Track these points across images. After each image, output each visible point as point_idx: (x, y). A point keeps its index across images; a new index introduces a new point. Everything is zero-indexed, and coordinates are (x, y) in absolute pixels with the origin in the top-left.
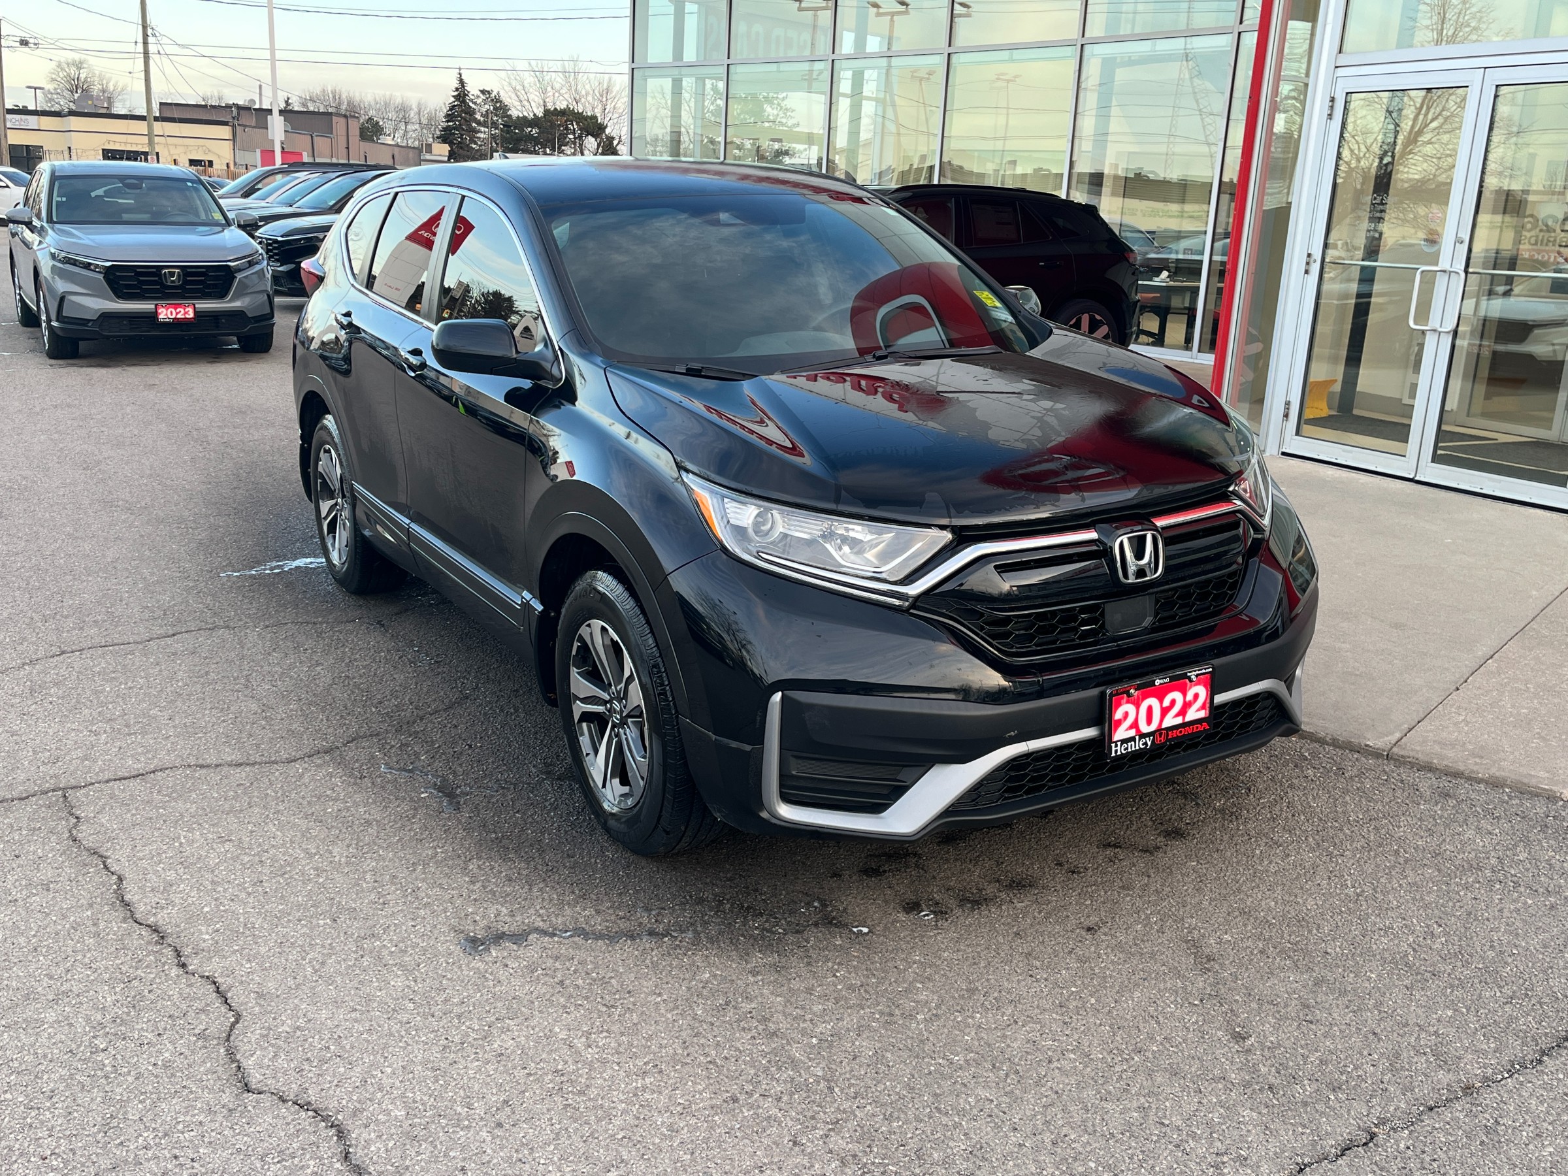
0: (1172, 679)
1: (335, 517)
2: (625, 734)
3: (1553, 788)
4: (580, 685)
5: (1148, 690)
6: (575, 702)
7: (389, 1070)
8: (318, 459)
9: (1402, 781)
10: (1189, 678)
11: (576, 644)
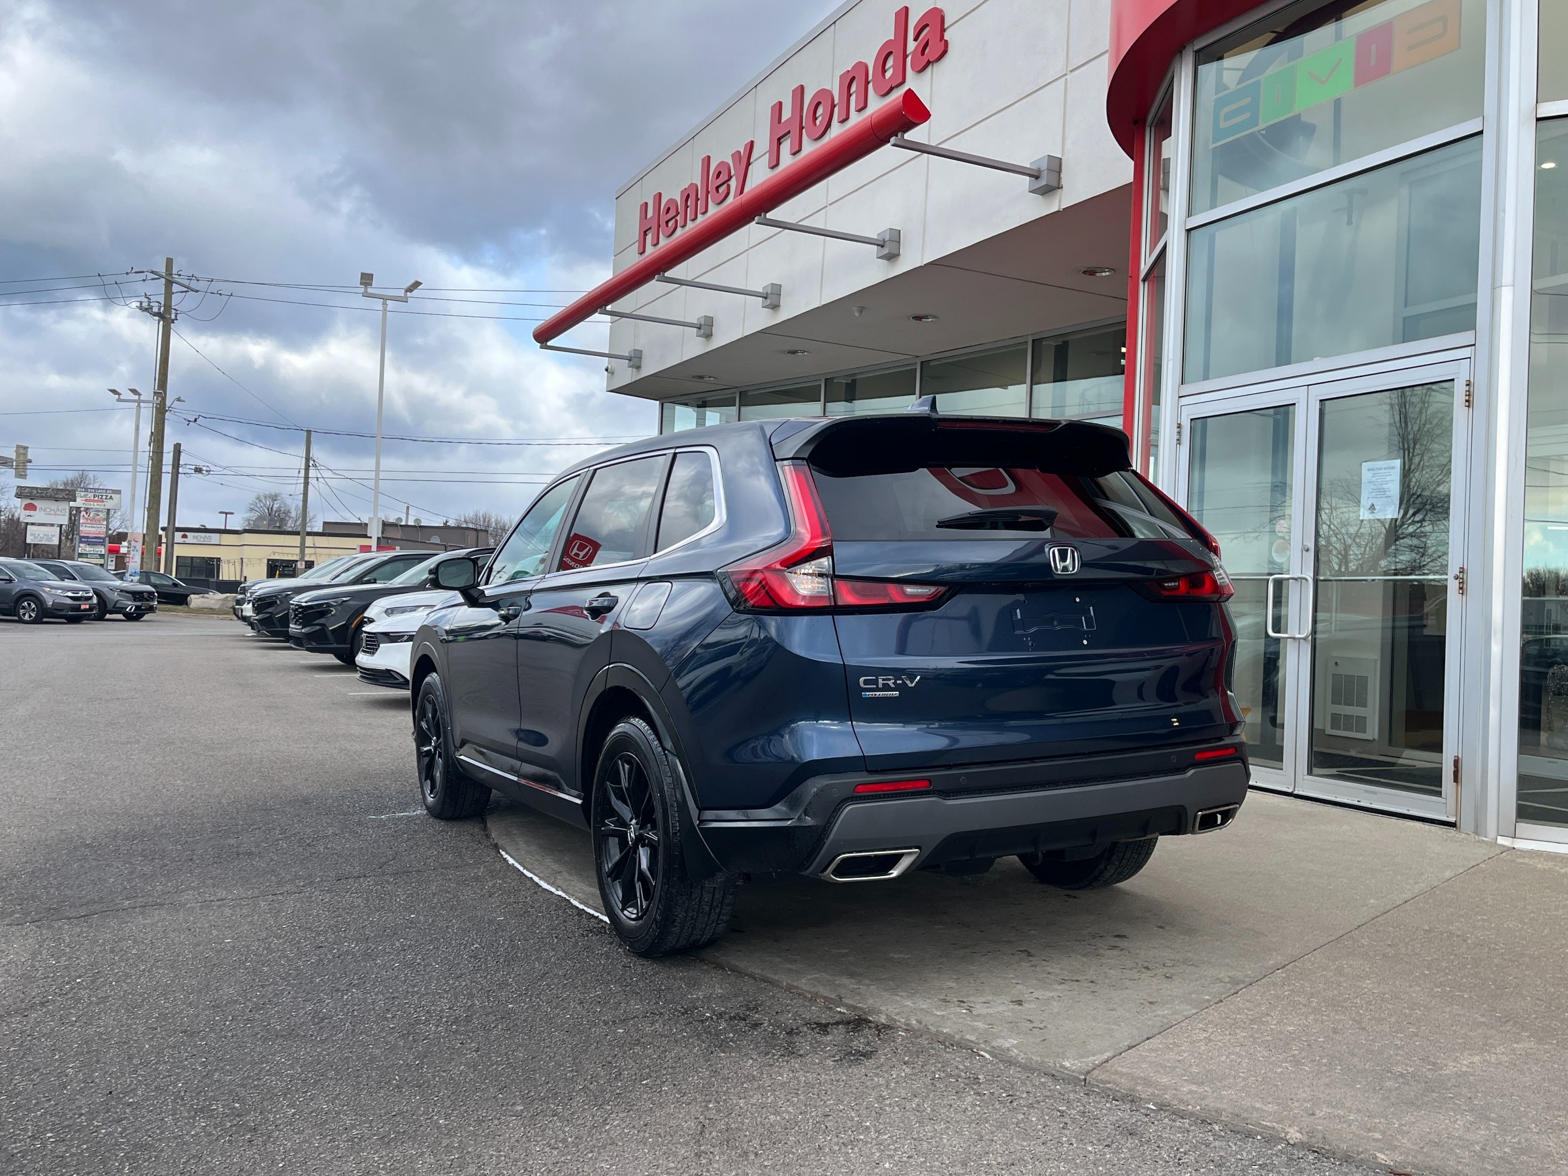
3: (1278, 1126)
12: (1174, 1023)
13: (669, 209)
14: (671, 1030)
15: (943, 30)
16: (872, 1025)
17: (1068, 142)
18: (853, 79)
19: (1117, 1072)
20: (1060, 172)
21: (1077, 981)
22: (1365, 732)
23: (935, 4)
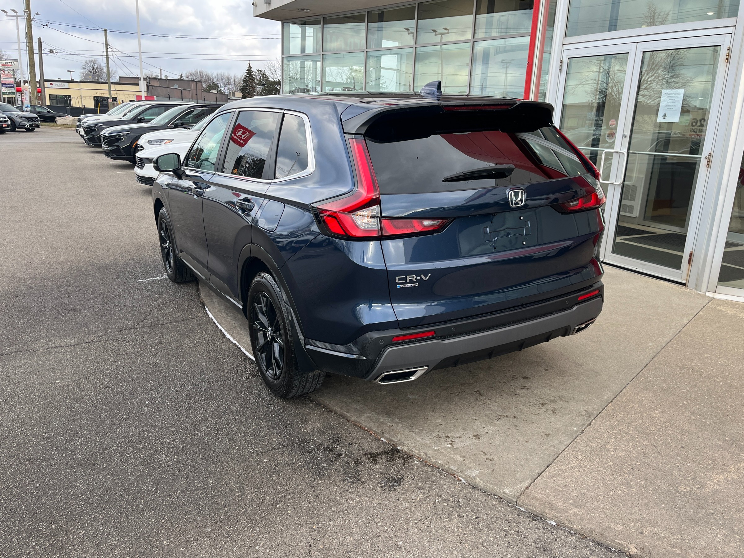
3: (624, 542)
12: (561, 451)
14: (293, 459)
16: (401, 455)
19: (534, 498)
21: (507, 416)
22: (632, 213)
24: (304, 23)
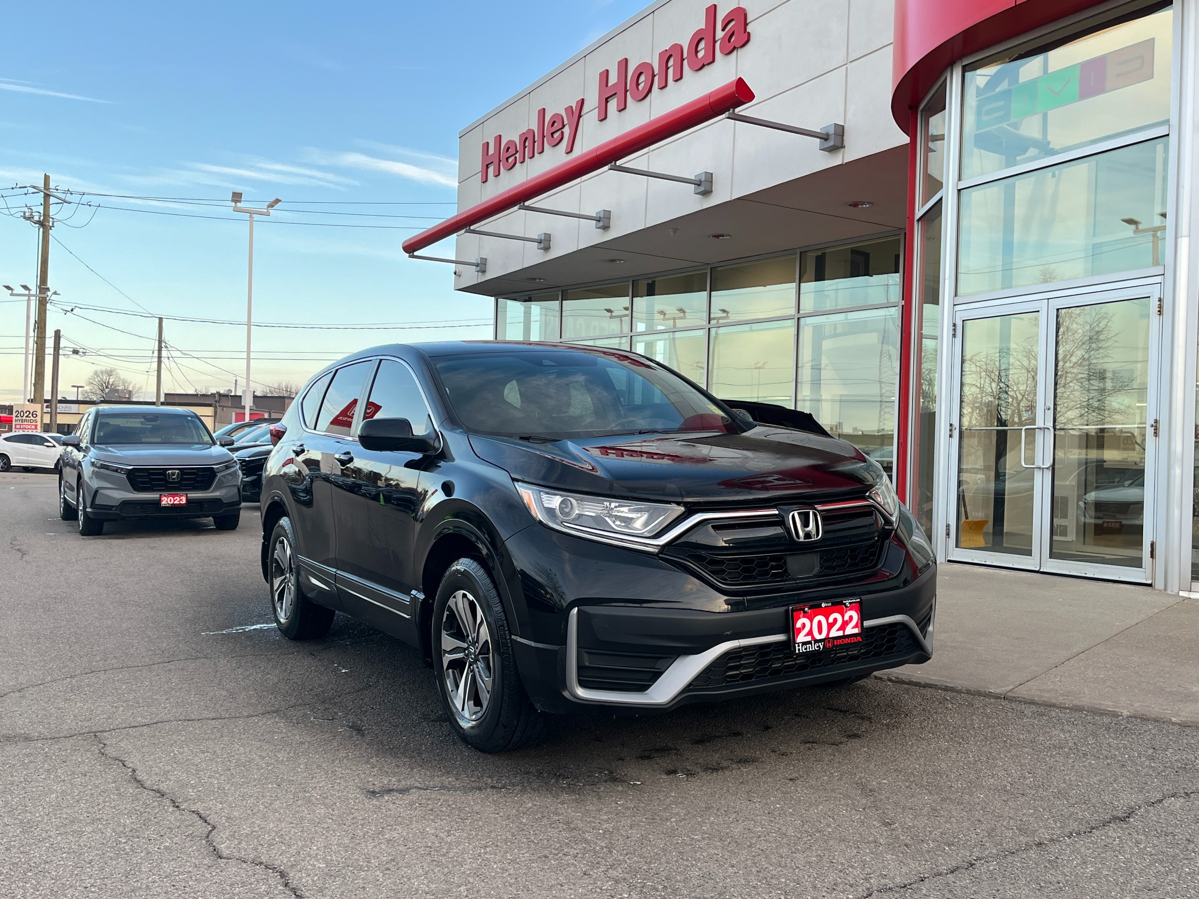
0: (833, 604)
1: (284, 589)
2: (477, 668)
3: (1116, 710)
4: (448, 642)
5: (816, 609)
6: (444, 655)
7: (315, 848)
8: (274, 549)
9: (1013, 709)
10: (845, 604)
11: (446, 613)
13: (509, 148)
15: (746, 24)
17: (850, 115)
18: (670, 56)
19: (1021, 693)
20: (843, 135)
23: (739, 4)
24: (528, 298)
